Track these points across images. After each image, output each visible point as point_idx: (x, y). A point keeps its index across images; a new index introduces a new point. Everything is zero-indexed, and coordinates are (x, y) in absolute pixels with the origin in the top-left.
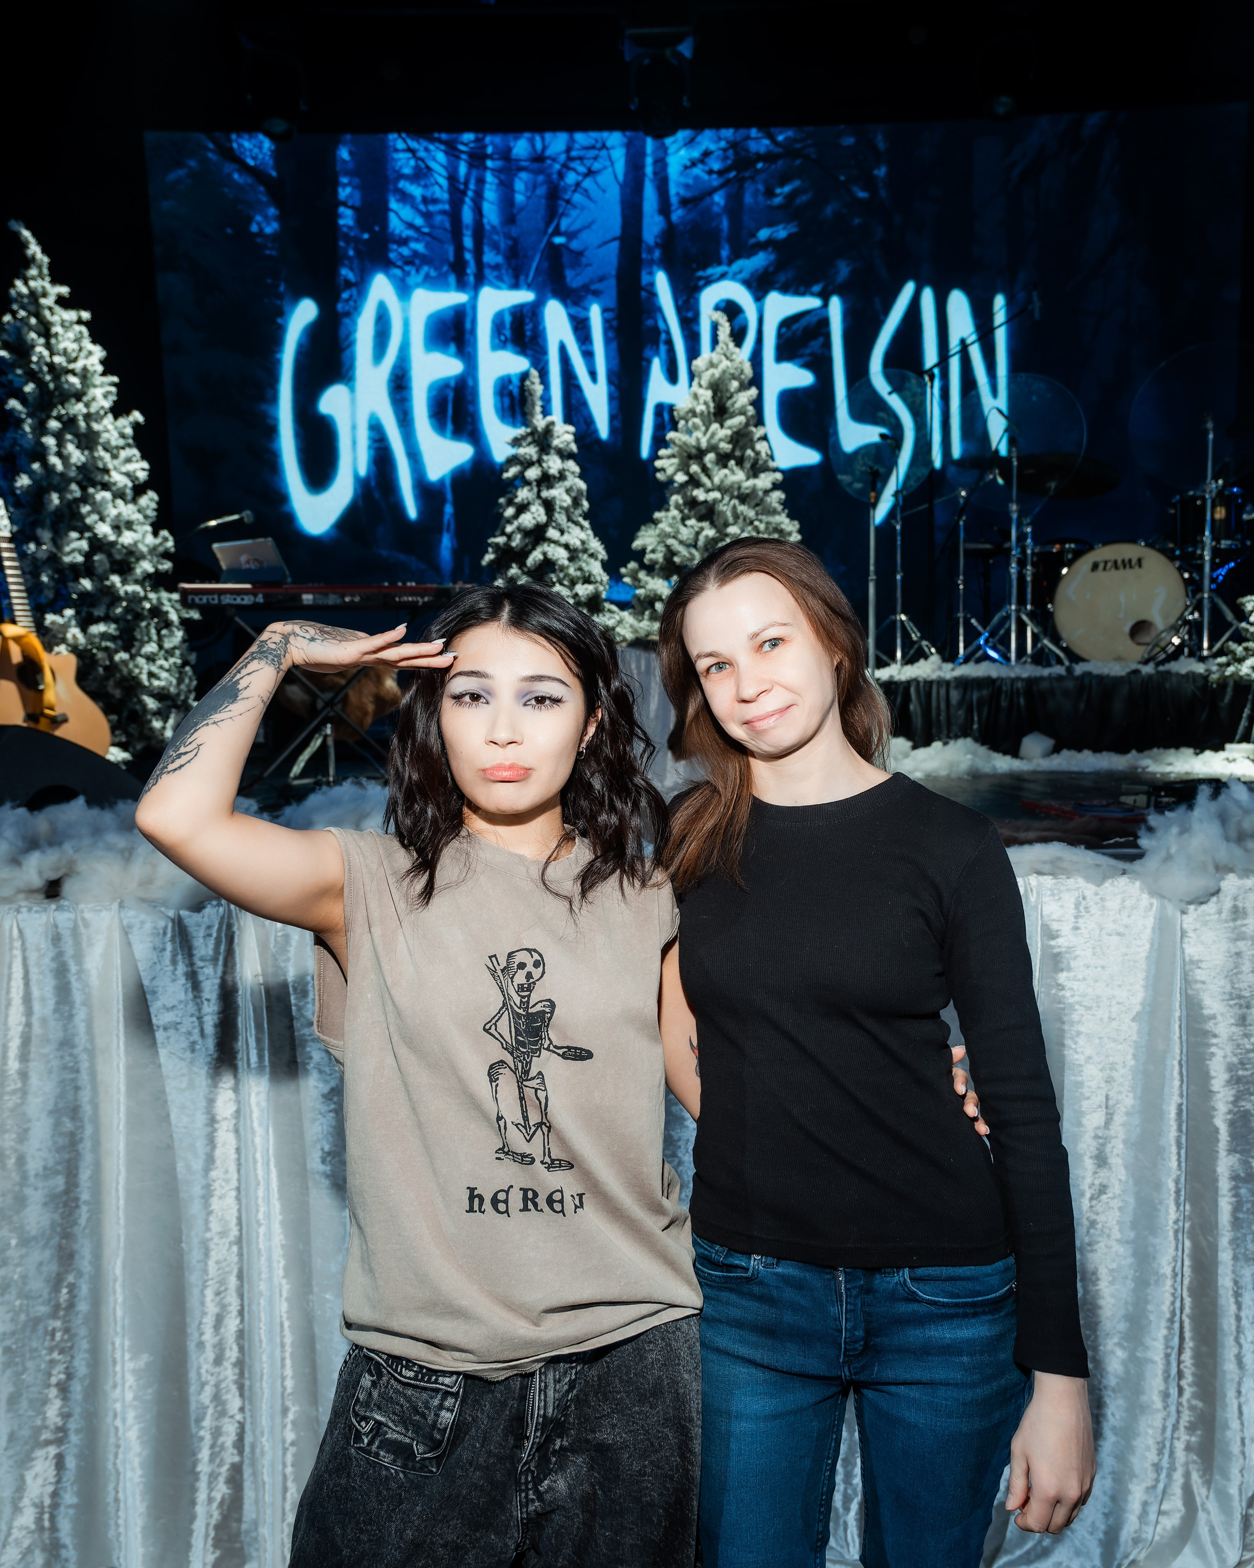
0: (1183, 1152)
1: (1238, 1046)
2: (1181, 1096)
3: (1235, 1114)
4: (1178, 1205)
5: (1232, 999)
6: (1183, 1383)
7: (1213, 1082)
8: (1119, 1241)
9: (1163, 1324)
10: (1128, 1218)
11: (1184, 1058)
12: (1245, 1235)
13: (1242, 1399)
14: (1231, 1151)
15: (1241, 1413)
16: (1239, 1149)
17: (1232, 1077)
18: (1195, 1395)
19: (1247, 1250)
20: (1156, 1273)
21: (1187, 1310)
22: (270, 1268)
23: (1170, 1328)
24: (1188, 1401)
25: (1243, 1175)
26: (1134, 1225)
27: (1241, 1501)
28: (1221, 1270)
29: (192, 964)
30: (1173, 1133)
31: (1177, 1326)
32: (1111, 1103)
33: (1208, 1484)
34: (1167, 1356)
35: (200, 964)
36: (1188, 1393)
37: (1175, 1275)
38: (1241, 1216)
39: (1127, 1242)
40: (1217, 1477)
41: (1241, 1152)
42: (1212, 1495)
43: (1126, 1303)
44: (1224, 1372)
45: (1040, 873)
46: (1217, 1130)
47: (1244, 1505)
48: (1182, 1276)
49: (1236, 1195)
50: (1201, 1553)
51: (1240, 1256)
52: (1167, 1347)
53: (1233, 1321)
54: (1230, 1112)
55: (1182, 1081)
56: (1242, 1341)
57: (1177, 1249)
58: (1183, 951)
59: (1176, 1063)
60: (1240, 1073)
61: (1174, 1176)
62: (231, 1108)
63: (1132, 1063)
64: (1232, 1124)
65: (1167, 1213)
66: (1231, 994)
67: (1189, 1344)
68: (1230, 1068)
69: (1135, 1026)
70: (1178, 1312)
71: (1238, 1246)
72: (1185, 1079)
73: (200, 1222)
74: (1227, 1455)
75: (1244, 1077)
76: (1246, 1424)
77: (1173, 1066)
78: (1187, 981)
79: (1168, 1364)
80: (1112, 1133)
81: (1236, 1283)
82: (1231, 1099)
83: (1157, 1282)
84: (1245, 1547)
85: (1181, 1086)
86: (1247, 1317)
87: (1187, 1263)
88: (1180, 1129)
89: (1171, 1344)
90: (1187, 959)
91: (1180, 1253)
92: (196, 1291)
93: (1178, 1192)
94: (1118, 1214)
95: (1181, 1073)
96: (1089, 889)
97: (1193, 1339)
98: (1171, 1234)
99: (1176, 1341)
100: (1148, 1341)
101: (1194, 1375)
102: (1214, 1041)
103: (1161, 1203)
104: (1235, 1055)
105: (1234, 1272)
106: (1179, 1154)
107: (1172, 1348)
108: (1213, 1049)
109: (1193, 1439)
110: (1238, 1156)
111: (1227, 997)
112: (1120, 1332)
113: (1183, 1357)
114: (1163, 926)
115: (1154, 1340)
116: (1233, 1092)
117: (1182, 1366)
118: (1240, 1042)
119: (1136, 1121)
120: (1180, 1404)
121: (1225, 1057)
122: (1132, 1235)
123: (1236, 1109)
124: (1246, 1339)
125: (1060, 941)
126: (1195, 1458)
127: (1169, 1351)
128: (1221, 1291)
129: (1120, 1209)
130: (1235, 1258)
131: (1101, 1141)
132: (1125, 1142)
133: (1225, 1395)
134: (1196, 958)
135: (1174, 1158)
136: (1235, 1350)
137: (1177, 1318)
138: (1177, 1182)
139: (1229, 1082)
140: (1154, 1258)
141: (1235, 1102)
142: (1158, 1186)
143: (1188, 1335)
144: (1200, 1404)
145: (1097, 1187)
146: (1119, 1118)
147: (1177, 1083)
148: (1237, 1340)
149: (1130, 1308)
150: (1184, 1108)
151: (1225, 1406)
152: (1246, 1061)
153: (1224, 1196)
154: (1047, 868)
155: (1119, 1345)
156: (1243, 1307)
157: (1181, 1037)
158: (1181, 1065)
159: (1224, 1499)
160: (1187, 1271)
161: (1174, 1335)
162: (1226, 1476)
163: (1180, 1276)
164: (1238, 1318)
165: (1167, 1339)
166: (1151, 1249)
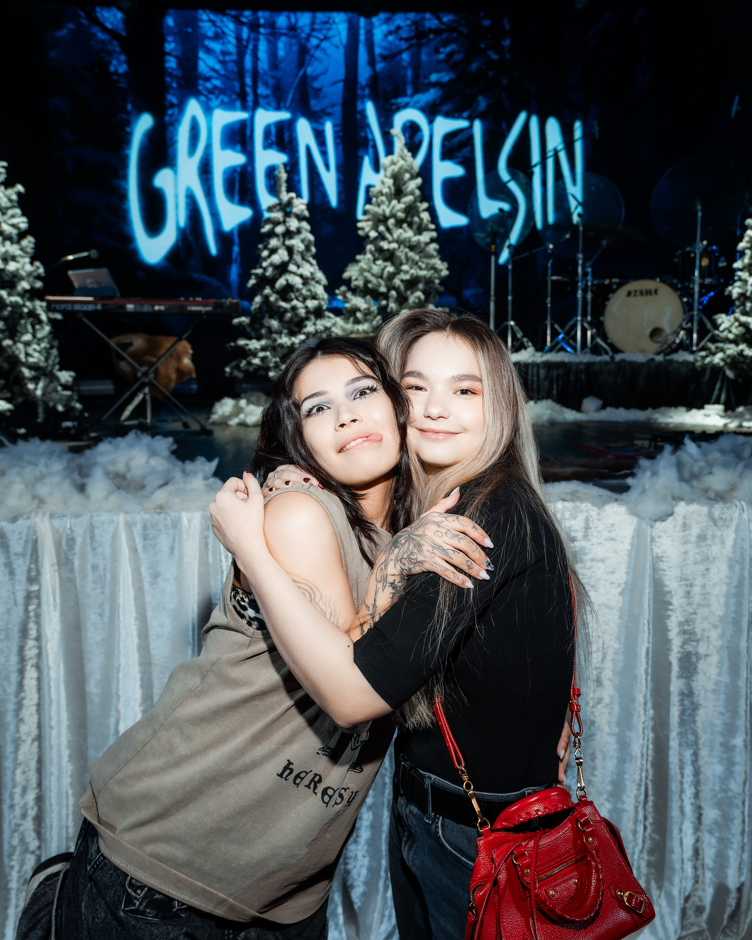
0: (649, 678)
1: (685, 611)
2: (649, 642)
3: (682, 653)
4: (645, 711)
5: (681, 581)
6: (647, 823)
7: (670, 633)
8: (608, 734)
9: (635, 787)
10: (615, 719)
11: (651, 619)
12: (687, 730)
13: (683, 834)
14: (680, 677)
15: (681, 843)
16: (684, 675)
17: (680, 631)
18: (654, 831)
19: (687, 739)
20: (630, 755)
21: (650, 777)
22: (60, 757)
23: (639, 790)
24: (650, 835)
25: (686, 692)
26: (618, 724)
27: (680, 899)
28: (671, 752)
29: (8, 557)
30: (643, 666)
31: (643, 788)
32: (606, 646)
33: (660, 887)
34: (636, 808)
35: (14, 557)
36: (649, 830)
37: (643, 756)
38: (685, 718)
39: (614, 734)
40: (666, 884)
41: (686, 678)
42: (663, 895)
43: (612, 773)
44: (672, 817)
45: (564, 500)
46: (670, 664)
47: (682, 901)
48: (647, 755)
49: (682, 705)
50: (654, 932)
51: (683, 744)
52: (637, 801)
53: (678, 785)
54: (679, 652)
55: (649, 633)
56: (684, 797)
57: (644, 739)
58: (652, 550)
59: (646, 622)
60: (686, 628)
61: (643, 694)
62: (35, 651)
63: (619, 621)
64: (680, 660)
65: (639, 716)
66: (681, 578)
67: (651, 798)
68: (681, 624)
69: (621, 599)
70: (644, 779)
71: (682, 737)
72: (651, 632)
73: (12, 727)
74: (673, 870)
75: (688, 630)
76: (685, 850)
77: (644, 624)
78: (655, 569)
79: (637, 812)
80: (606, 665)
81: (681, 760)
82: (680, 644)
83: (631, 761)
84: (683, 928)
85: (649, 637)
86: (687, 782)
87: (651, 747)
88: (647, 664)
89: (639, 799)
90: (655, 555)
91: (646, 742)
92: (8, 772)
93: (645, 704)
94: (608, 716)
95: (649, 628)
96: (594, 512)
97: (653, 795)
98: (641, 730)
99: (642, 797)
100: (625, 798)
101: (654, 818)
102: (671, 607)
103: (634, 710)
104: (683, 616)
105: (680, 754)
106: (646, 679)
107: (639, 802)
108: (669, 613)
109: (653, 859)
110: (683, 680)
111: (678, 579)
112: (607, 792)
113: (647, 807)
114: (638, 535)
115: (628, 797)
116: (682, 640)
117: (646, 812)
118: (686, 608)
119: (621, 657)
120: (644, 837)
121: (677, 617)
122: (616, 730)
123: (682, 651)
124: (686, 796)
125: (576, 544)
126: (653, 871)
127: (637, 804)
128: (672, 766)
129: (609, 713)
130: (680, 745)
131: (599, 670)
132: (613, 671)
133: (672, 832)
134: (660, 555)
135: (644, 682)
136: (679, 803)
137: (643, 783)
138: (645, 697)
139: (678, 634)
140: (629, 745)
141: (682, 646)
142: (633, 699)
143: (650, 792)
144: (657, 837)
145: (596, 700)
146: (609, 657)
147: (646, 634)
148: (680, 797)
149: (614, 777)
150: (650, 650)
151: (672, 838)
152: (689, 620)
153: (674, 705)
154: (568, 497)
155: (607, 800)
156: (685, 775)
157: (649, 606)
158: (649, 623)
159: (670, 897)
160: (650, 752)
161: (640, 794)
162: (671, 883)
163: (645, 756)
164: (682, 783)
165: (637, 797)
166: (628, 739)
